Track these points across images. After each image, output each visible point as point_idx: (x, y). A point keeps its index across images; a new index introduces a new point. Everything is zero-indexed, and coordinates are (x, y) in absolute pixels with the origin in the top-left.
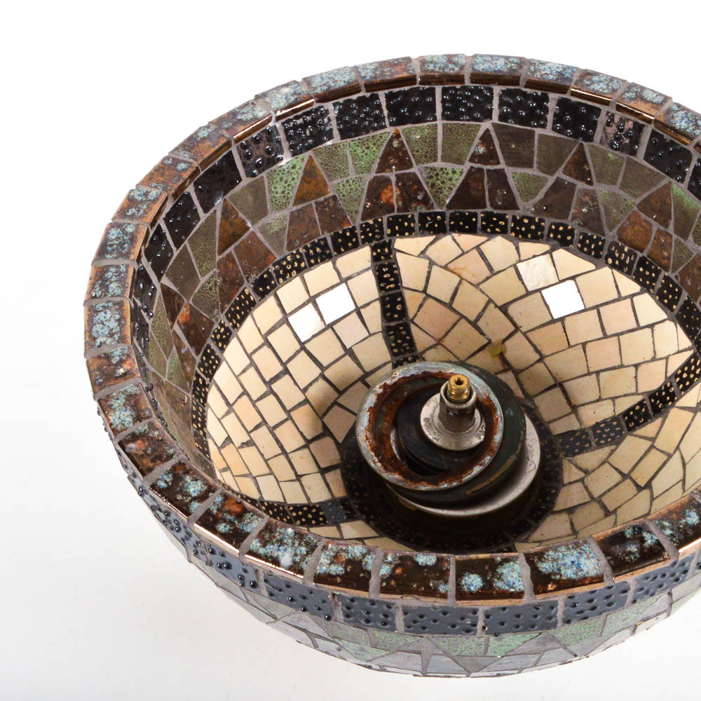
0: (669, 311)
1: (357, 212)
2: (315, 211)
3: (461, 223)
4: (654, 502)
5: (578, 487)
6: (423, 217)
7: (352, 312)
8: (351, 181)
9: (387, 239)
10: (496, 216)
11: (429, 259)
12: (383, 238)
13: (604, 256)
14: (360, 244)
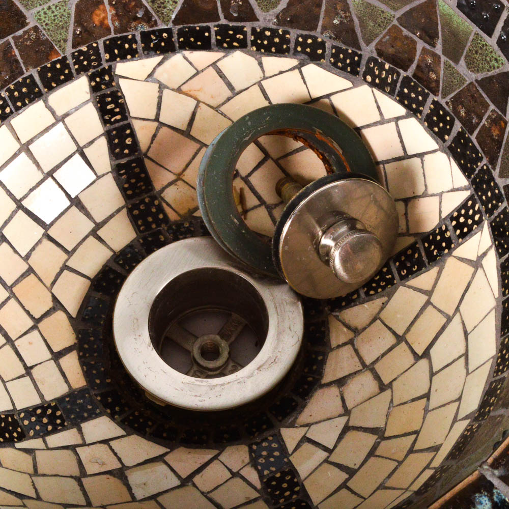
0: (440, 141)
1: (65, 41)
2: (14, 47)
3: (192, 39)
4: (434, 378)
5: (347, 351)
6: (145, 36)
7: (74, 154)
8: (53, 8)
9: (106, 65)
10: (233, 28)
11: (159, 82)
12: (102, 64)
13: (362, 73)
14: (75, 75)
